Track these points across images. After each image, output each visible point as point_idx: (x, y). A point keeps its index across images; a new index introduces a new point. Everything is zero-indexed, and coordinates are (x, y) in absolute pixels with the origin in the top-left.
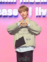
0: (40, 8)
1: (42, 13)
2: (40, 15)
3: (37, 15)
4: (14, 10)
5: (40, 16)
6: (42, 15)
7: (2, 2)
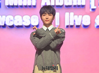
0: (72, 14)
1: (74, 21)
2: (72, 24)
3: (67, 24)
4: (32, 17)
5: (72, 26)
6: (74, 24)
7: (15, 5)
